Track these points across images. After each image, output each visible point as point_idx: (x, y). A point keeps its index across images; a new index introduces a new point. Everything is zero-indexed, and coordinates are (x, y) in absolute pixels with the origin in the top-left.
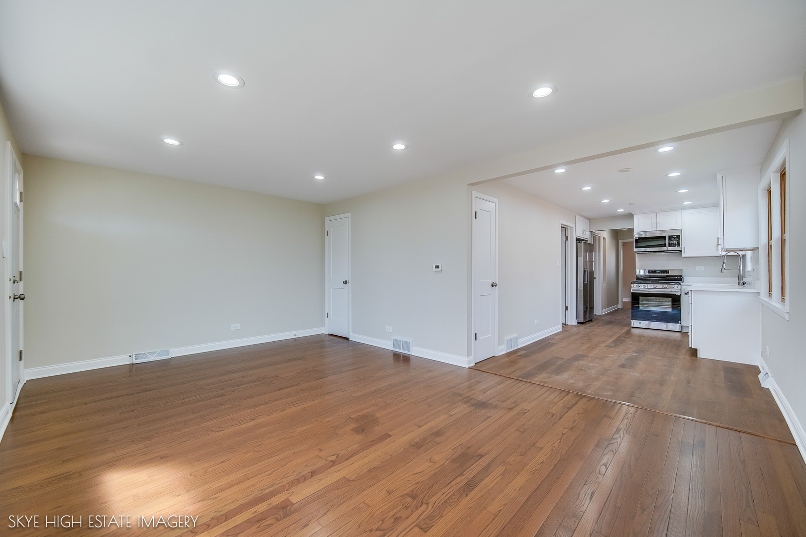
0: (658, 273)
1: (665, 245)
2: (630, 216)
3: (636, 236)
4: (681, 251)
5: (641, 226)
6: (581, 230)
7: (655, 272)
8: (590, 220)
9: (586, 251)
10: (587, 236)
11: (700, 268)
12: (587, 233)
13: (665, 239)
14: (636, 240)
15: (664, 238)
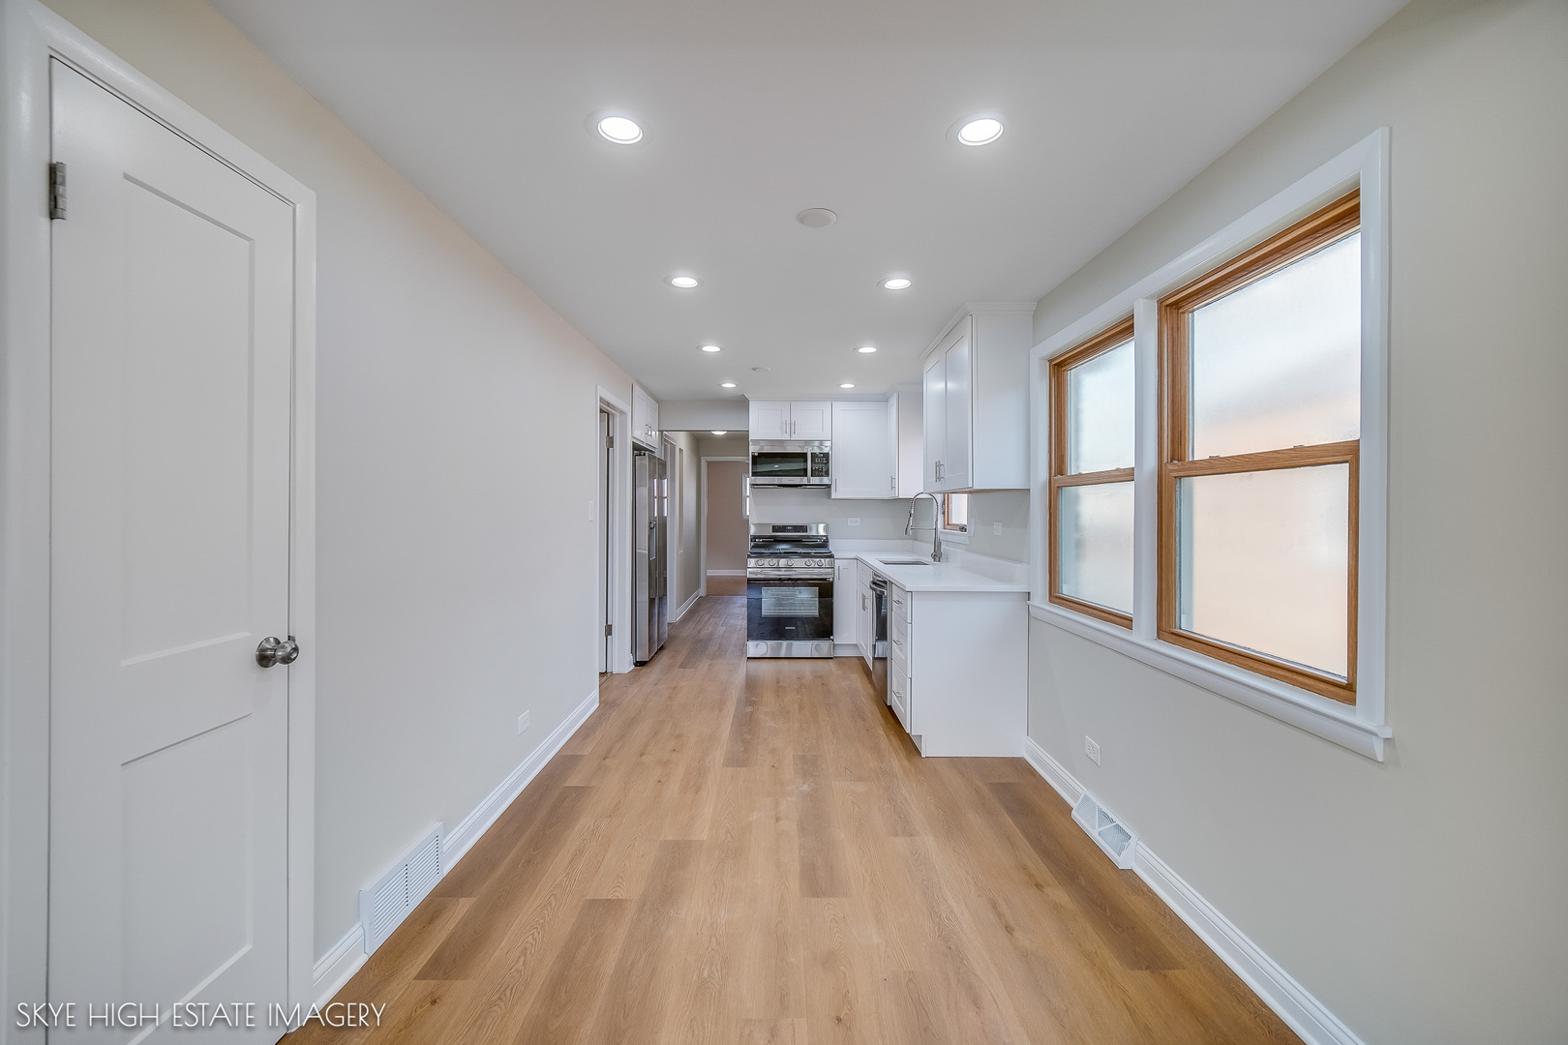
0: (789, 531)
1: (804, 473)
2: (740, 404)
3: (753, 449)
4: (829, 486)
5: (764, 427)
6: (640, 426)
7: (783, 528)
8: (661, 403)
9: (652, 477)
10: (652, 439)
11: (854, 522)
12: (654, 433)
13: (806, 461)
14: (753, 456)
15: (804, 456)
